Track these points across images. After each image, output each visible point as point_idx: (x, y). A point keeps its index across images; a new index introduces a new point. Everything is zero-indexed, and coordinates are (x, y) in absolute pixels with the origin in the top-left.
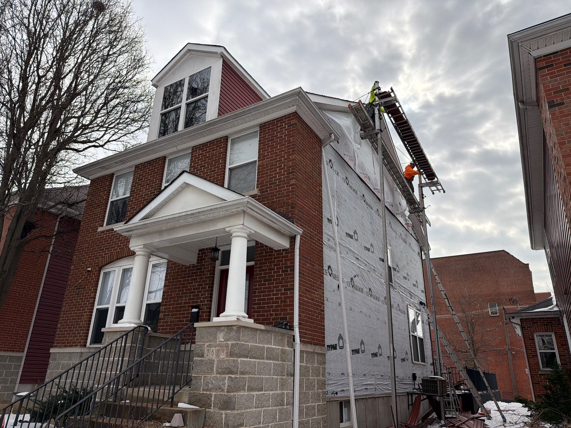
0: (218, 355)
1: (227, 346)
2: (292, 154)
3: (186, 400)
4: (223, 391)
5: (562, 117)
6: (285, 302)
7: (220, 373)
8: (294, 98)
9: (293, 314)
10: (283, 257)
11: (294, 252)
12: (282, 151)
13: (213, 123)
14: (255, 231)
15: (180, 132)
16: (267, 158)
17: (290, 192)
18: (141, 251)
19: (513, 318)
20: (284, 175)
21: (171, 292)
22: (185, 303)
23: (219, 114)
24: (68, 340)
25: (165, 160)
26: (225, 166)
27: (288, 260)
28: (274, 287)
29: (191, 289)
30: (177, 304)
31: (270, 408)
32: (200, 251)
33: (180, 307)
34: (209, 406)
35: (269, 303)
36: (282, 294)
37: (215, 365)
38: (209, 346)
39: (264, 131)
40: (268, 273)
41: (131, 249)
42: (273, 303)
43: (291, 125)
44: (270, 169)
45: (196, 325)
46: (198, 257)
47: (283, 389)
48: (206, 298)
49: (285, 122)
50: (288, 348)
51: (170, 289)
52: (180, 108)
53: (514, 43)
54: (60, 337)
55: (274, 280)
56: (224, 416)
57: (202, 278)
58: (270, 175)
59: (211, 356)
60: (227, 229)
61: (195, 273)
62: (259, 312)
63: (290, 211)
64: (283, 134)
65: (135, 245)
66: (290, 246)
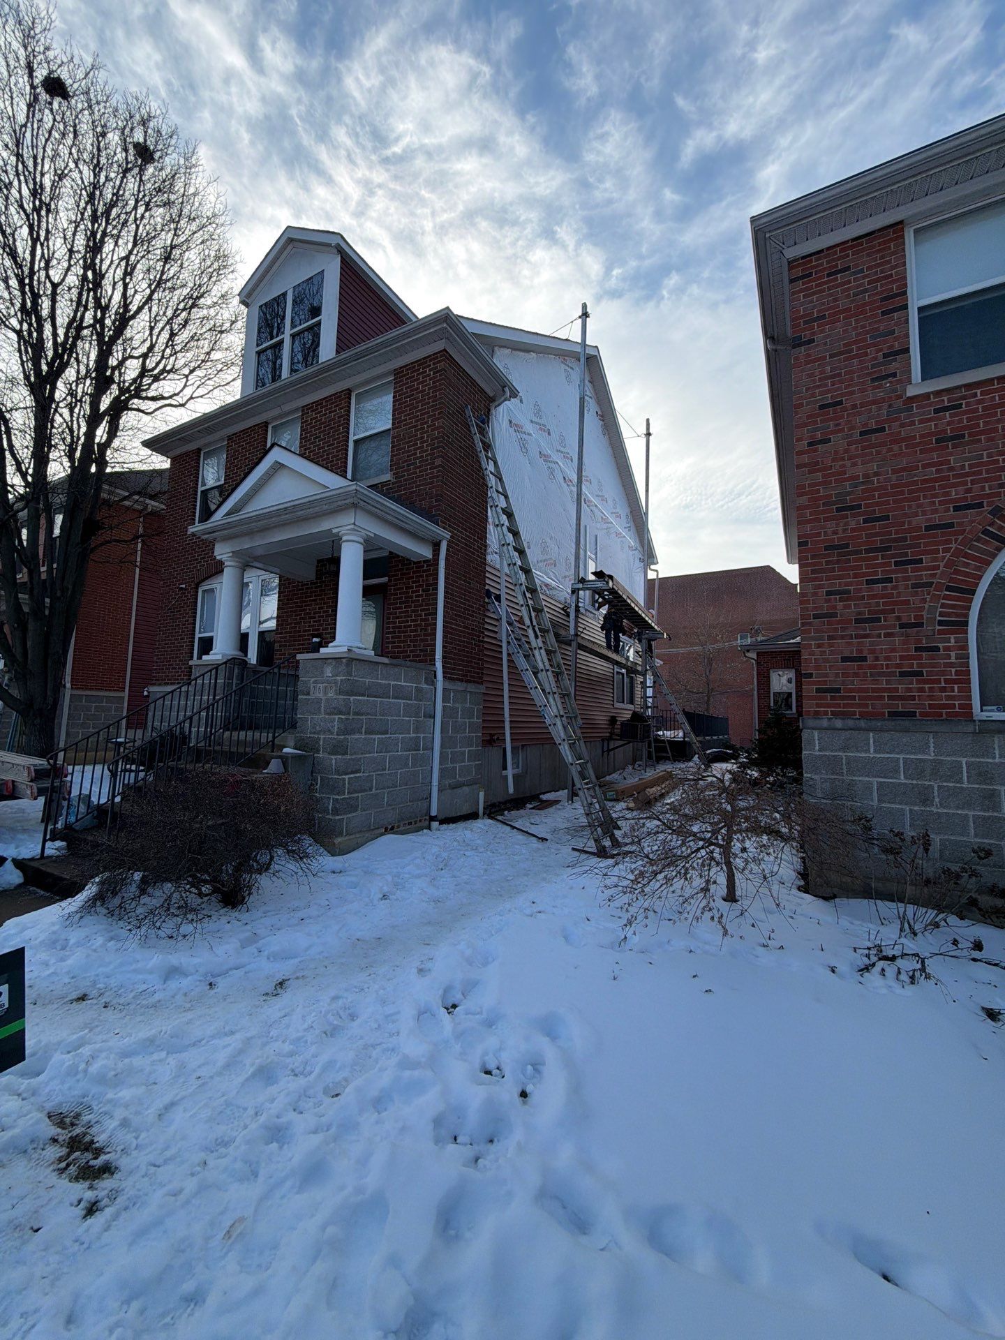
0: (325, 693)
1: (336, 682)
2: (439, 419)
3: (292, 744)
4: (332, 734)
5: (808, 363)
6: (426, 630)
7: (329, 714)
8: (440, 327)
9: (435, 645)
10: (424, 571)
11: (437, 564)
12: (425, 413)
13: (329, 367)
14: (375, 534)
15: (286, 381)
16: (405, 425)
17: (434, 477)
18: (231, 561)
19: (748, 651)
20: (427, 451)
21: (287, 616)
22: (305, 631)
23: (337, 352)
24: (168, 676)
25: (267, 427)
26: (348, 437)
27: (431, 575)
28: (413, 611)
29: (310, 613)
30: (294, 632)
31: (399, 753)
32: (319, 561)
33: (299, 636)
34: (318, 751)
35: (406, 632)
36: (422, 620)
37: (323, 705)
38: (315, 682)
39: (400, 382)
40: (404, 593)
41: (218, 558)
42: (411, 631)
43: (437, 372)
44: (408, 442)
45: (299, 657)
46: (317, 571)
47: (418, 733)
48: (329, 624)
49: (430, 365)
50: (426, 686)
51: (286, 612)
52: (282, 342)
53: (759, 233)
54: (159, 673)
55: (413, 602)
56: (334, 762)
57: (323, 599)
58: (408, 451)
59: (318, 695)
60: (334, 531)
61: (315, 592)
62: (394, 643)
63: (435, 506)
64: (426, 386)
65: (222, 552)
66: (433, 556)
